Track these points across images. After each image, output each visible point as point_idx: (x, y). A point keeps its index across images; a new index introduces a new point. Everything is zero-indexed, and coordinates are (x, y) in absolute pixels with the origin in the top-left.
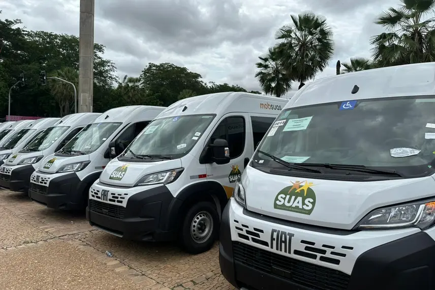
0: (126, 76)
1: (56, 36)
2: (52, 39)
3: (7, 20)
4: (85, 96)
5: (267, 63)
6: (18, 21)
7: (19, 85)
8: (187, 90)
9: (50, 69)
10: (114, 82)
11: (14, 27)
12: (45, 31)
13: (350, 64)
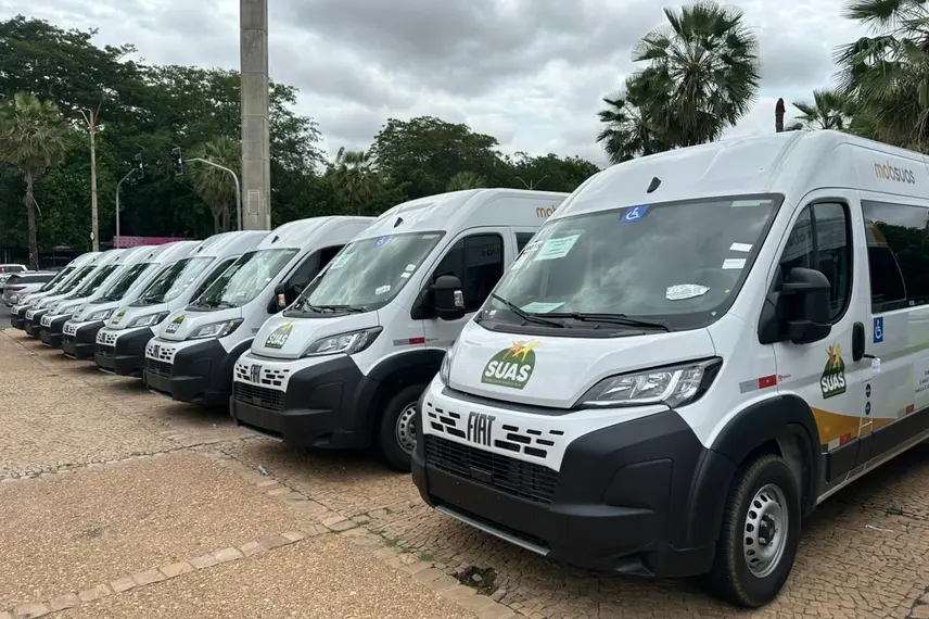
0: (343, 148)
1: (202, 75)
2: (194, 80)
3: (108, 48)
4: (255, 195)
5: (623, 110)
6: (129, 48)
7: (134, 175)
8: (466, 174)
9: (191, 143)
10: (318, 163)
11: (122, 60)
12: (180, 66)
13: (812, 104)
